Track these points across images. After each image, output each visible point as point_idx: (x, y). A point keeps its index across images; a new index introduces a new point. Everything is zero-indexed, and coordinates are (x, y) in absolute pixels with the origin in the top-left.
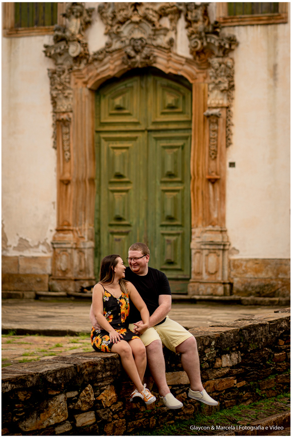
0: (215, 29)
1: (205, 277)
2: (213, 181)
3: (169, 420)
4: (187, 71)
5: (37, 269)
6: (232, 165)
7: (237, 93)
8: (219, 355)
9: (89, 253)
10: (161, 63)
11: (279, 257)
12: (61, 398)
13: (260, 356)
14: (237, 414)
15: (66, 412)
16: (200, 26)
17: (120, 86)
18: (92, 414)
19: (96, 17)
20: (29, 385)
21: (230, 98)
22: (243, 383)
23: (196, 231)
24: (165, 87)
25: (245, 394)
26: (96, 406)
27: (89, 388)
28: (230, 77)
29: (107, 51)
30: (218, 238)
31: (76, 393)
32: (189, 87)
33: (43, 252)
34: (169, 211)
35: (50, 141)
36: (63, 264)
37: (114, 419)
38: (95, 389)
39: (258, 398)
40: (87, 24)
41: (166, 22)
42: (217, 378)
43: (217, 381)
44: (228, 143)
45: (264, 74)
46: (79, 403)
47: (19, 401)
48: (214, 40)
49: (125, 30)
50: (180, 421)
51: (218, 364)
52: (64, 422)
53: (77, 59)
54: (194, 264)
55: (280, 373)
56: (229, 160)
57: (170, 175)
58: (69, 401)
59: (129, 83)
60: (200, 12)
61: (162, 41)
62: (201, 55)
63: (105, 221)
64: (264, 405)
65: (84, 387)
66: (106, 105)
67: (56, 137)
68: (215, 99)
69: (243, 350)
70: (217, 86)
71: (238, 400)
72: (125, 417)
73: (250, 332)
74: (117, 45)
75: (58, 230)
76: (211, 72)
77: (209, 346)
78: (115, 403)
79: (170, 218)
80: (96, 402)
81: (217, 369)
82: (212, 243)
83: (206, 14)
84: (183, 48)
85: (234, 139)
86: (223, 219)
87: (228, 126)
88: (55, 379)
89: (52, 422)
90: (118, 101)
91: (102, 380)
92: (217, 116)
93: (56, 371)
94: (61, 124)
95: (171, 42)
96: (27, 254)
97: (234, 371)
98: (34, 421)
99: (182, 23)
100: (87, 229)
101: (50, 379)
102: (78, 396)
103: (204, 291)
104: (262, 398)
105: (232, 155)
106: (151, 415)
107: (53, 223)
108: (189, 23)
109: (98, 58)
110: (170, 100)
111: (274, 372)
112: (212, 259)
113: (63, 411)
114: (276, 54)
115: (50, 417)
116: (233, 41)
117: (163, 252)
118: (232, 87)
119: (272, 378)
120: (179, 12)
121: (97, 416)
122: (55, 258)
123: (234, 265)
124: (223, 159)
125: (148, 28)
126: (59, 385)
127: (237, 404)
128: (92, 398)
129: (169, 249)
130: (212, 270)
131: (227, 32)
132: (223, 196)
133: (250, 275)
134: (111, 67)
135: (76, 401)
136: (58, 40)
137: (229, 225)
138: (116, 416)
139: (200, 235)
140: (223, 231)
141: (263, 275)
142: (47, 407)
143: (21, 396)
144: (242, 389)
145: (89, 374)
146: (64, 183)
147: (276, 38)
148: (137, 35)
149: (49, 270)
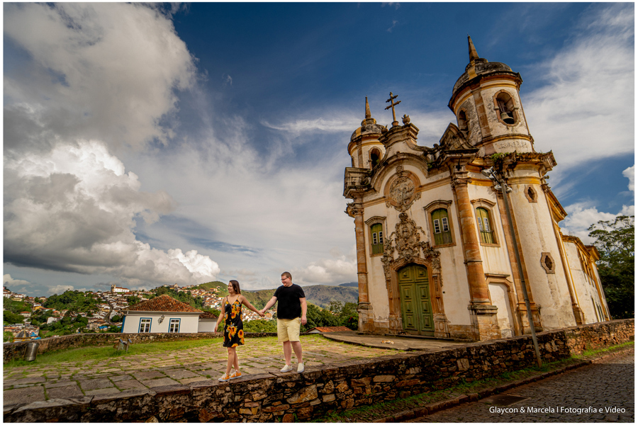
0: (432, 249)
1: (439, 331)
2: (438, 298)
3: (380, 400)
4: (425, 263)
5: (385, 326)
6: (444, 292)
7: (442, 269)
8: (408, 368)
9: (400, 321)
10: (416, 261)
11: (466, 324)
12: (314, 387)
13: (432, 369)
14: (420, 399)
15: (317, 394)
16: (427, 249)
17: (405, 269)
18: (333, 395)
19: (395, 249)
20: (294, 379)
21: (440, 271)
22: (424, 382)
23: (435, 315)
24: (419, 269)
25: (426, 388)
26: (335, 392)
27: (331, 382)
28: (439, 264)
29: (399, 259)
30: (442, 317)
31: (323, 384)
32: (426, 268)
33: (386, 321)
34: (425, 308)
35: (385, 287)
36: (392, 325)
37: (346, 398)
38: (334, 383)
39: (433, 390)
40: (393, 252)
41: (416, 249)
42: (408, 379)
43: (408, 381)
44: (442, 286)
45: (451, 262)
46: (325, 390)
47: (287, 388)
48: (432, 253)
49: (404, 252)
50: (387, 401)
51: (407, 372)
52: (316, 399)
53: (391, 262)
54: (435, 326)
55: (445, 377)
56: (443, 291)
57: (423, 296)
58: (318, 389)
59: (407, 268)
60: (426, 245)
61: (416, 254)
62: (428, 258)
63: (405, 311)
64: (436, 394)
65: (328, 381)
66: (401, 275)
67: (387, 285)
68: (435, 271)
69: (422, 366)
70: (435, 267)
71: (422, 391)
72: (354, 397)
73: (425, 358)
74: (402, 257)
75: (390, 314)
76: (432, 263)
77: (402, 363)
78: (348, 390)
79: (425, 310)
80: (335, 389)
81: (408, 375)
82: (440, 319)
83: (428, 245)
84: (422, 256)
85: (443, 284)
86: (443, 311)
87: (441, 280)
88: (310, 377)
89: (308, 399)
90: (404, 274)
91: (339, 378)
92: (436, 277)
93: (310, 373)
94: (388, 281)
95: (418, 254)
96: (382, 321)
97: (418, 376)
98: (297, 398)
99: (421, 249)
100: (398, 314)
101: (306, 377)
102: (324, 386)
103: (440, 335)
104: (436, 390)
105: (443, 289)
106: (369, 397)
107: (388, 312)
108: (423, 248)
109: (397, 261)
110: (421, 272)
111: (441, 377)
112: (441, 324)
113: (314, 393)
114: (454, 256)
115: (306, 397)
116: (438, 252)
117: (424, 322)
118: (440, 267)
119: (441, 380)
120: (420, 245)
121: (336, 397)
122: (390, 322)
123: (450, 327)
124: (440, 290)
125: (411, 251)
126: (312, 380)
127: (421, 393)
128: (333, 387)
129: (426, 321)
130: (442, 328)
131: (436, 250)
132: (442, 303)
133: (456, 331)
134: (401, 264)
135: (323, 389)
136: (384, 256)
137: (446, 313)
138: (348, 397)
139: (436, 316)
140: (444, 315)
141: (461, 331)
142: (305, 391)
143: (289, 385)
144: (423, 385)
145: (330, 375)
146: (390, 299)
147: (453, 250)
148: (408, 253)
149: (388, 326)
